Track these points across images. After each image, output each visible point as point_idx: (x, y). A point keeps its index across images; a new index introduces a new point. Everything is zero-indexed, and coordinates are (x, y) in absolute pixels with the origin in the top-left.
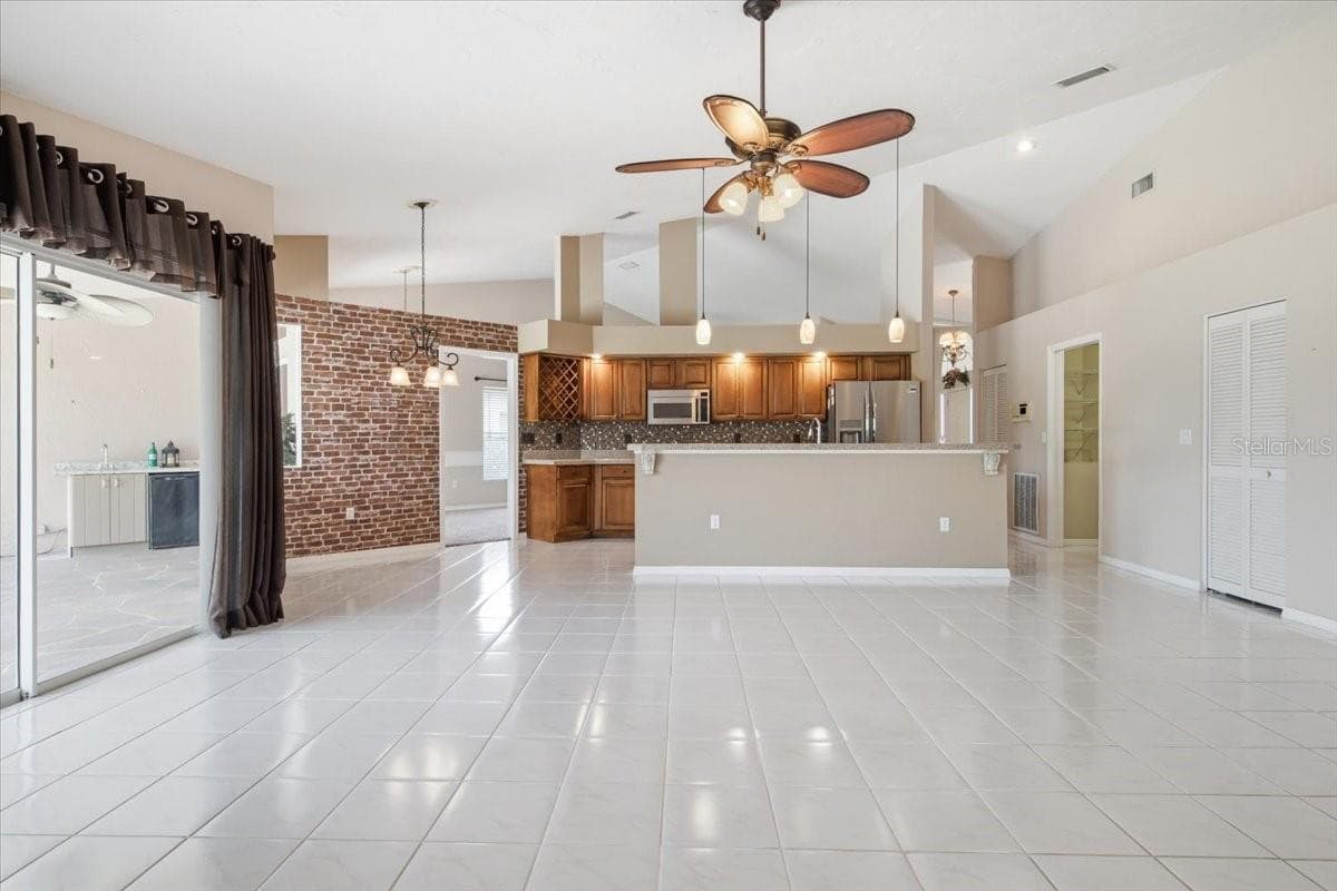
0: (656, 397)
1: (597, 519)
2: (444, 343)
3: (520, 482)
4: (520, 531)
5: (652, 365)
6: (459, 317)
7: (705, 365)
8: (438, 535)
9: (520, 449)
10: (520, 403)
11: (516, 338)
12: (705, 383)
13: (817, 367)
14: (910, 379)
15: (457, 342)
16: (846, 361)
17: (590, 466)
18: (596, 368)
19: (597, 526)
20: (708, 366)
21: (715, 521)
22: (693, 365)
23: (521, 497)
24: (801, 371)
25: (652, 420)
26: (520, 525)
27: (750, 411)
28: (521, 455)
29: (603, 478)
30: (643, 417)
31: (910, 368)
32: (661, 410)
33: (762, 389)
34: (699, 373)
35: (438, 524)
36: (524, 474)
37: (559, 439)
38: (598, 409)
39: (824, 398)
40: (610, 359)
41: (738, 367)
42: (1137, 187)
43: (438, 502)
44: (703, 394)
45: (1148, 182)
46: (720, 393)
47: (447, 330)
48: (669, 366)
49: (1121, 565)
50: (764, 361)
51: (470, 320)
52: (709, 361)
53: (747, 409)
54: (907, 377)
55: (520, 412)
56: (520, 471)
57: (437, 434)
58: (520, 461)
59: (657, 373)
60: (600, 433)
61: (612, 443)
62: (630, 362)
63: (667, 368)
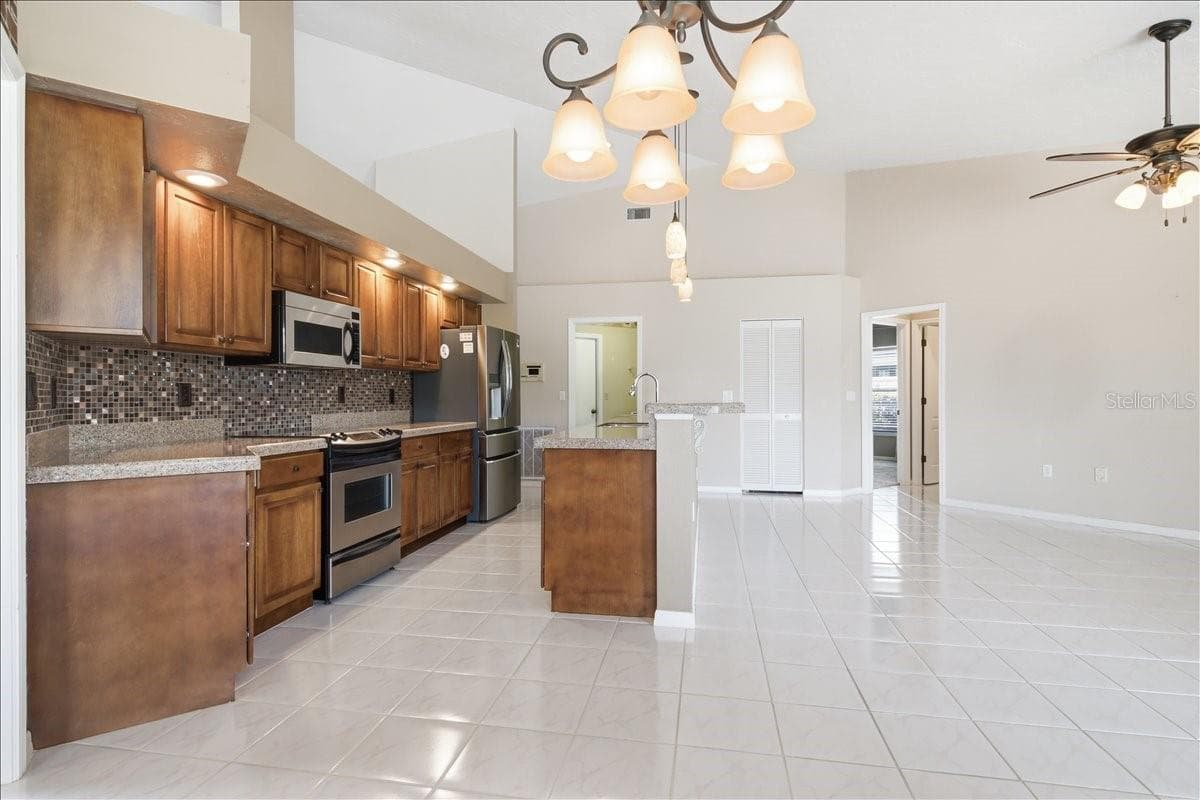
0: (302, 308)
5: (279, 238)
12: (347, 294)
13: (435, 300)
16: (450, 300)
18: (178, 205)
20: (348, 265)
22: (332, 257)
24: (425, 302)
25: (293, 356)
27: (389, 353)
30: (266, 346)
31: (481, 320)
34: (339, 274)
39: (439, 341)
40: (211, 197)
42: (633, 213)
44: (355, 316)
45: (643, 212)
48: (304, 249)
52: (348, 257)
59: (288, 258)
60: (121, 377)
61: (151, 404)
62: (246, 218)
63: (300, 251)
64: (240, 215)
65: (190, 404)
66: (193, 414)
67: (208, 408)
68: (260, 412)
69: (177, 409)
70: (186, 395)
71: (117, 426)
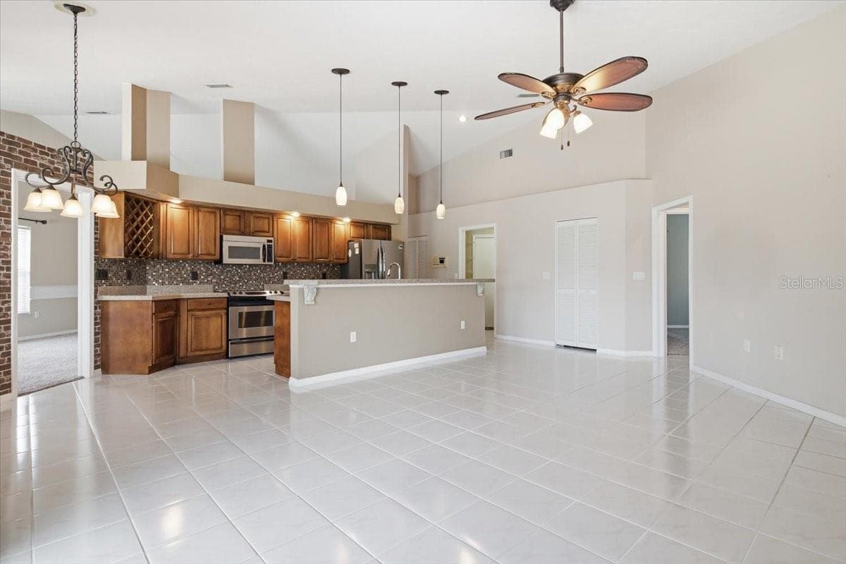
0: (230, 241)
1: (182, 347)
2: (18, 166)
3: (96, 319)
4: (96, 368)
5: (225, 215)
6: (34, 140)
7: (268, 218)
8: (9, 386)
9: (95, 286)
10: (96, 239)
11: (92, 174)
12: (268, 232)
13: (343, 227)
14: (390, 240)
15: (30, 167)
16: (358, 226)
17: (176, 300)
18: (172, 211)
19: (182, 354)
20: (271, 219)
21: (353, 337)
22: (258, 217)
23: (96, 334)
24: (333, 229)
25: (226, 260)
26: (96, 362)
27: (301, 256)
28: (96, 291)
29: (188, 311)
30: (217, 257)
31: (390, 233)
32: (234, 252)
33: (309, 239)
34: (264, 224)
35: (9, 373)
36: (98, 310)
37: (129, 276)
38: (174, 247)
39: (346, 248)
40: (187, 205)
41: (292, 222)
42: (503, 154)
43: (9, 347)
44: (269, 241)
45: (510, 153)
46: (279, 242)
47: (21, 152)
48: (240, 216)
49: (509, 338)
50: (309, 220)
51: (47, 146)
52: (272, 216)
53: (299, 253)
54: (389, 239)
55: (96, 248)
56: (96, 308)
57: (9, 269)
58: (96, 297)
59: (230, 221)
60: (167, 270)
61: (179, 279)
62: (205, 209)
63: (238, 218)
64: (202, 209)
65: (197, 279)
66: (198, 282)
67: (206, 281)
68: (234, 282)
69: (191, 281)
70: (195, 276)
71: (166, 286)
